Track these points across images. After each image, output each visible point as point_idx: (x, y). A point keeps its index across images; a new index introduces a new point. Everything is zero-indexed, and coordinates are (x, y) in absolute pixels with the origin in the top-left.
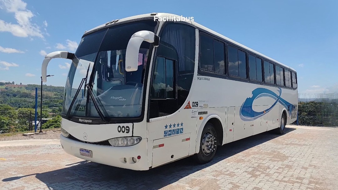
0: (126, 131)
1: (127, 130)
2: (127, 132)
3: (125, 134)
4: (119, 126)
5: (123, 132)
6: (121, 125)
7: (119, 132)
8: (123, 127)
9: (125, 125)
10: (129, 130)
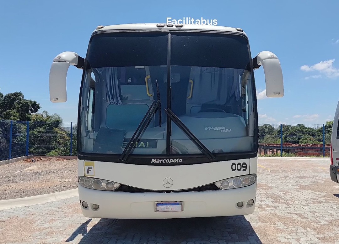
0: (242, 169)
1: (243, 167)
2: (244, 170)
3: (242, 173)
4: (234, 164)
5: (239, 170)
6: (236, 162)
7: (234, 170)
8: (239, 164)
9: (242, 161)
10: (246, 167)
